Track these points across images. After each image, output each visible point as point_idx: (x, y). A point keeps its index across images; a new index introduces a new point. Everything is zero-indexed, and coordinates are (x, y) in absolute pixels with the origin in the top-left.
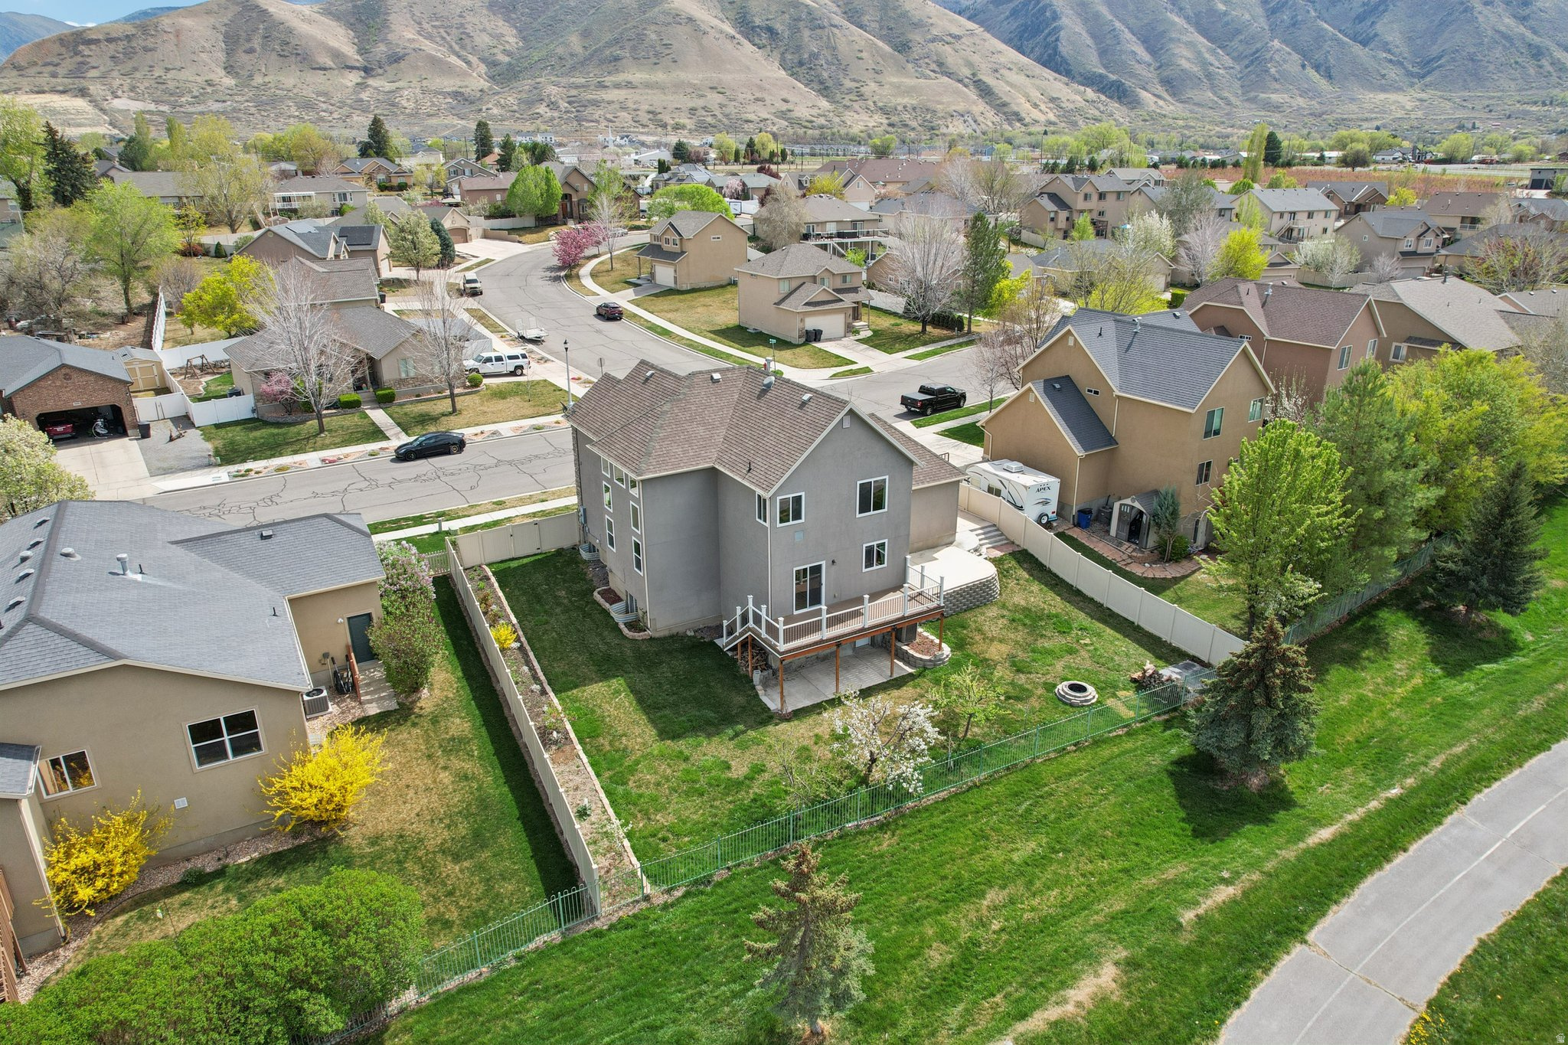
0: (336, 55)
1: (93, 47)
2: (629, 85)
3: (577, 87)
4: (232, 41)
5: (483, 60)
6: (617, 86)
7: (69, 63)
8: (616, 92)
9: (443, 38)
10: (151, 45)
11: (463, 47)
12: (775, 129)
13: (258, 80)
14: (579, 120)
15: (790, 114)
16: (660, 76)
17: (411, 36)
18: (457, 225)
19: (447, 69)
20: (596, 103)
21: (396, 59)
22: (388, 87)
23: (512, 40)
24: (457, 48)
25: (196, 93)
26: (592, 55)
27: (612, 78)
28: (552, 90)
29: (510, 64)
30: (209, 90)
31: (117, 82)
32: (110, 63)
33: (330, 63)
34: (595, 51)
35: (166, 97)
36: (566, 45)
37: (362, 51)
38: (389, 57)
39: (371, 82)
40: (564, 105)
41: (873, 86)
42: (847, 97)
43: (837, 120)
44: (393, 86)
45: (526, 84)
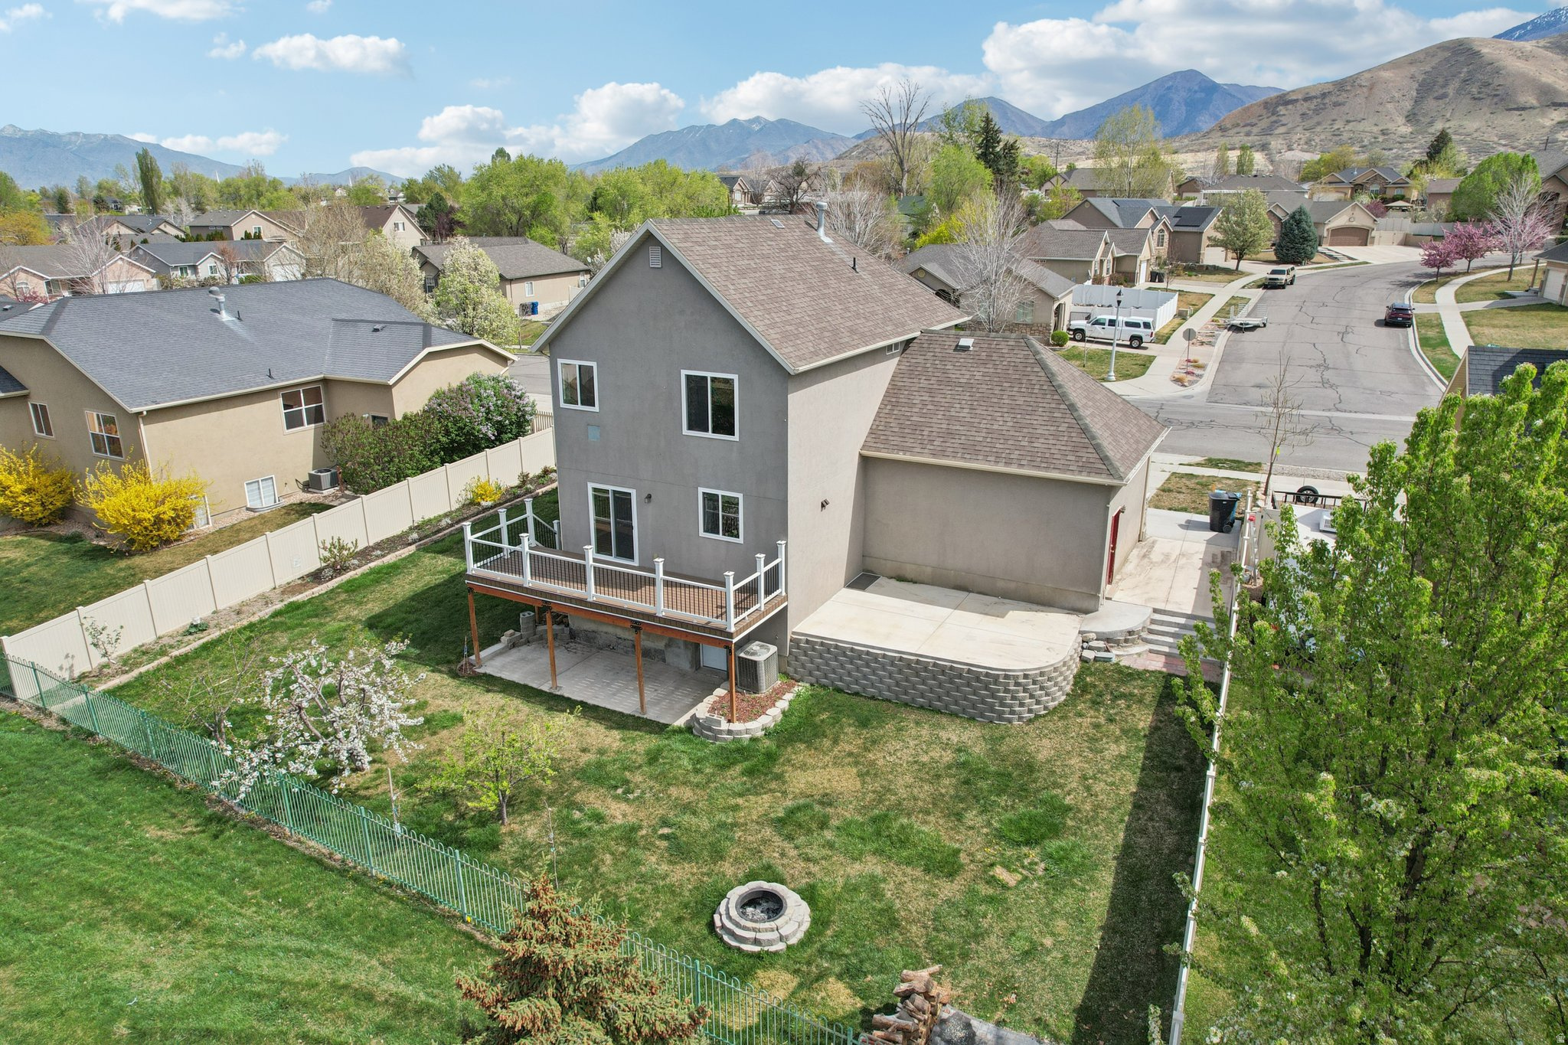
1: (1290, 107)
4: (1426, 89)
7: (1264, 123)
13: (1439, 126)
18: (1355, 224)
25: (1366, 142)
30: (1381, 138)
31: (1298, 137)
32: (1298, 119)
33: (1533, 102)
35: (1335, 148)
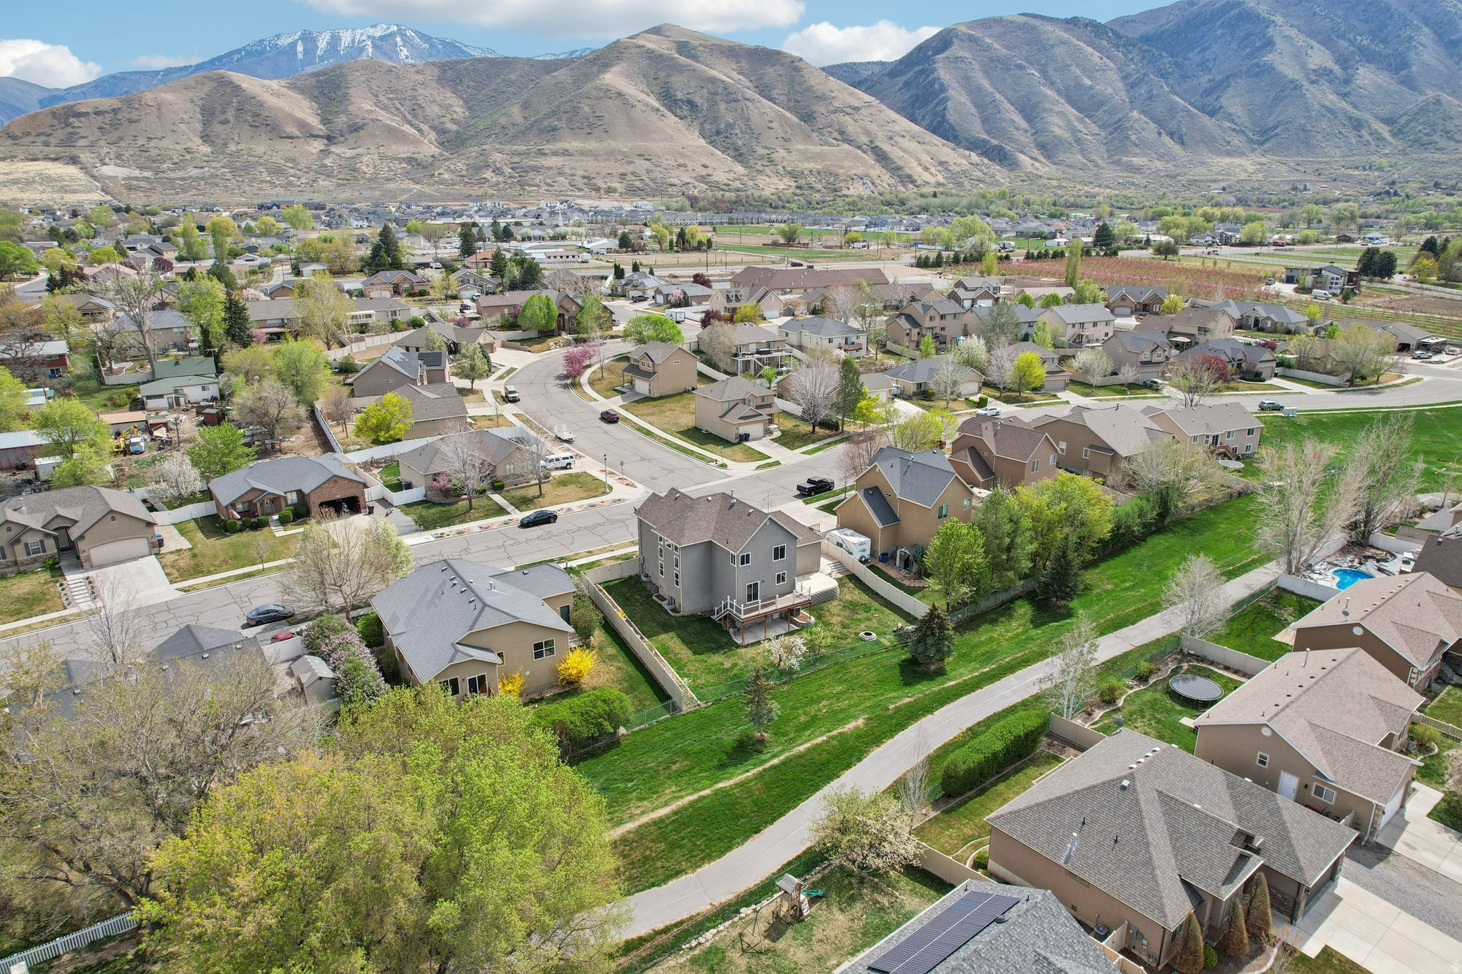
0: (302, 125)
1: (83, 119)
2: (566, 153)
3: (519, 154)
4: (208, 113)
5: (433, 128)
6: (555, 153)
7: (60, 134)
8: (555, 159)
9: (398, 109)
10: (135, 117)
11: (415, 117)
12: (696, 193)
13: (232, 147)
14: (522, 184)
15: (709, 179)
16: (593, 145)
17: (369, 108)
19: (402, 138)
20: (536, 169)
21: (356, 128)
22: (349, 153)
23: (459, 110)
24: (410, 117)
26: (532, 125)
27: (550, 147)
28: (498, 157)
29: (457, 132)
30: (188, 157)
31: (105, 150)
32: (98, 133)
33: (297, 133)
34: (535, 122)
35: (149, 164)
36: (508, 115)
37: (325, 121)
38: (350, 126)
39: (333, 149)
40: (508, 171)
41: (782, 153)
42: (760, 163)
43: (751, 183)
44: (354, 152)
45: (473, 151)
